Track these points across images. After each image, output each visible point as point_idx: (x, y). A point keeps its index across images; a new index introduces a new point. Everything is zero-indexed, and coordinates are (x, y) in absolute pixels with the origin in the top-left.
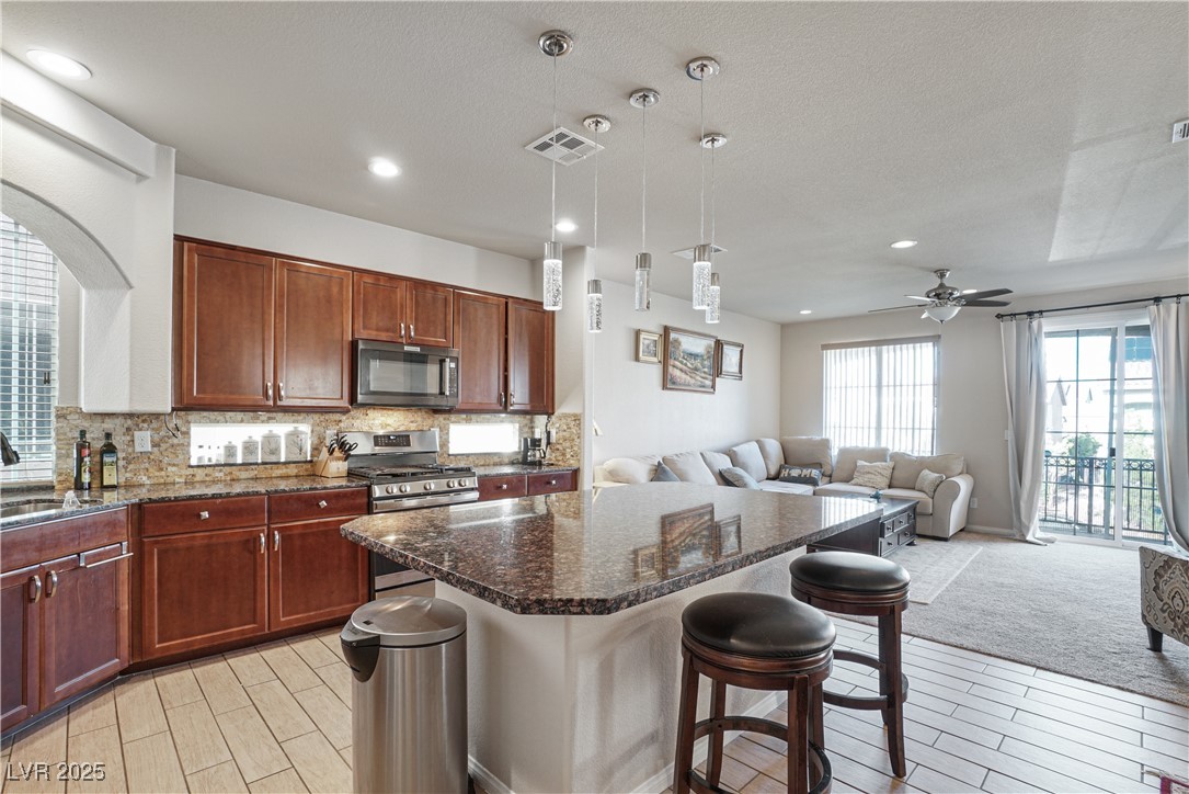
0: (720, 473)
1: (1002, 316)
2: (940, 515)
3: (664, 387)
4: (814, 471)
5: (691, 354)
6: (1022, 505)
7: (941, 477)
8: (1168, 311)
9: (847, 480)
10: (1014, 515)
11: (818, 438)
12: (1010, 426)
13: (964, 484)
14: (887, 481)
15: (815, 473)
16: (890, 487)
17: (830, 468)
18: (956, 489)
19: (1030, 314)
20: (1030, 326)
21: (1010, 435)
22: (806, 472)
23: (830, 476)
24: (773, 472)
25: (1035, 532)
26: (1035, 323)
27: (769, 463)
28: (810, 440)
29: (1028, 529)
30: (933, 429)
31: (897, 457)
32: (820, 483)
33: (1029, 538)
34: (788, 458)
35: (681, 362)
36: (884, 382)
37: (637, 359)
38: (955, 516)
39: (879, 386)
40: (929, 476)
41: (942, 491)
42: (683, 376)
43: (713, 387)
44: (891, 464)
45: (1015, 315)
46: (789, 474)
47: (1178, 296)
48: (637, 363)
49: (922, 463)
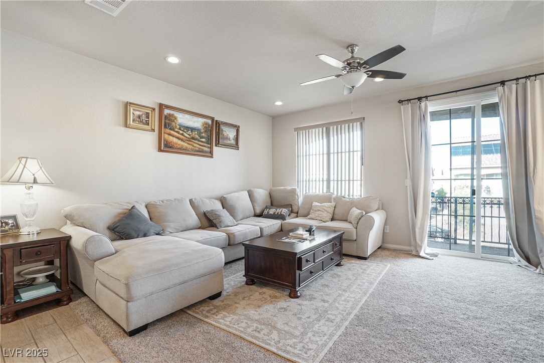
0: (205, 213)
1: (402, 101)
2: (360, 241)
3: (160, 150)
4: (284, 210)
5: (187, 127)
6: (417, 230)
7: (362, 213)
8: (510, 89)
9: (305, 216)
10: (412, 237)
11: (290, 188)
12: (409, 176)
13: (378, 218)
14: (330, 216)
15: (284, 211)
16: (332, 219)
17: (297, 207)
18: (371, 222)
19: (420, 99)
20: (420, 107)
21: (408, 183)
22: (279, 211)
23: (297, 213)
24: (258, 211)
25: (425, 250)
26: (423, 104)
27: (256, 205)
28: (285, 189)
29: (421, 247)
30: (361, 180)
31: (338, 200)
32: (287, 218)
33: (422, 254)
34: (273, 201)
35: (178, 132)
36: (332, 151)
37: (126, 125)
38: (372, 240)
39: (329, 154)
40: (355, 212)
41: (363, 222)
42: (180, 142)
43: (211, 152)
44: (333, 204)
45: (410, 100)
46: (268, 212)
47: (517, 79)
48: (126, 128)
49: (353, 204)
